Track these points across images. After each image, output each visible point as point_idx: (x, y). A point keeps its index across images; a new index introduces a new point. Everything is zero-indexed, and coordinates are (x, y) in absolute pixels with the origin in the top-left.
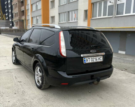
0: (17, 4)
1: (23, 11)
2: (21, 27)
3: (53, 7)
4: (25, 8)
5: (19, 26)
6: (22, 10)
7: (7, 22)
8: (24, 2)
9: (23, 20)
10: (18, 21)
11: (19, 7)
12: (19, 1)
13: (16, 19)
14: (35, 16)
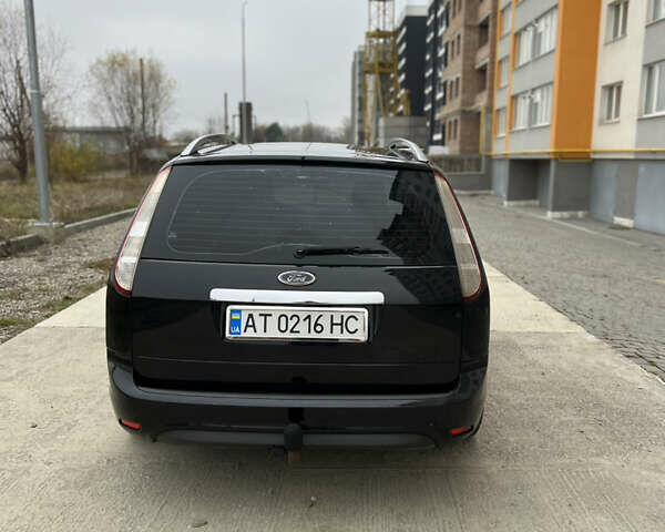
0: (459, 37)
1: (483, 70)
2: (468, 148)
3: (620, 35)
4: (493, 54)
5: (461, 142)
6: (477, 67)
7: (416, 126)
8: (491, 23)
9: (479, 114)
10: (458, 118)
11: (466, 51)
12: (471, 23)
13: (451, 110)
14: (527, 91)
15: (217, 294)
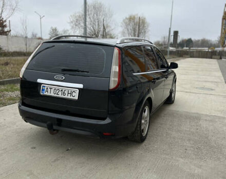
15: (39, 81)
